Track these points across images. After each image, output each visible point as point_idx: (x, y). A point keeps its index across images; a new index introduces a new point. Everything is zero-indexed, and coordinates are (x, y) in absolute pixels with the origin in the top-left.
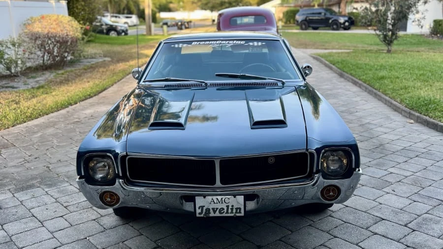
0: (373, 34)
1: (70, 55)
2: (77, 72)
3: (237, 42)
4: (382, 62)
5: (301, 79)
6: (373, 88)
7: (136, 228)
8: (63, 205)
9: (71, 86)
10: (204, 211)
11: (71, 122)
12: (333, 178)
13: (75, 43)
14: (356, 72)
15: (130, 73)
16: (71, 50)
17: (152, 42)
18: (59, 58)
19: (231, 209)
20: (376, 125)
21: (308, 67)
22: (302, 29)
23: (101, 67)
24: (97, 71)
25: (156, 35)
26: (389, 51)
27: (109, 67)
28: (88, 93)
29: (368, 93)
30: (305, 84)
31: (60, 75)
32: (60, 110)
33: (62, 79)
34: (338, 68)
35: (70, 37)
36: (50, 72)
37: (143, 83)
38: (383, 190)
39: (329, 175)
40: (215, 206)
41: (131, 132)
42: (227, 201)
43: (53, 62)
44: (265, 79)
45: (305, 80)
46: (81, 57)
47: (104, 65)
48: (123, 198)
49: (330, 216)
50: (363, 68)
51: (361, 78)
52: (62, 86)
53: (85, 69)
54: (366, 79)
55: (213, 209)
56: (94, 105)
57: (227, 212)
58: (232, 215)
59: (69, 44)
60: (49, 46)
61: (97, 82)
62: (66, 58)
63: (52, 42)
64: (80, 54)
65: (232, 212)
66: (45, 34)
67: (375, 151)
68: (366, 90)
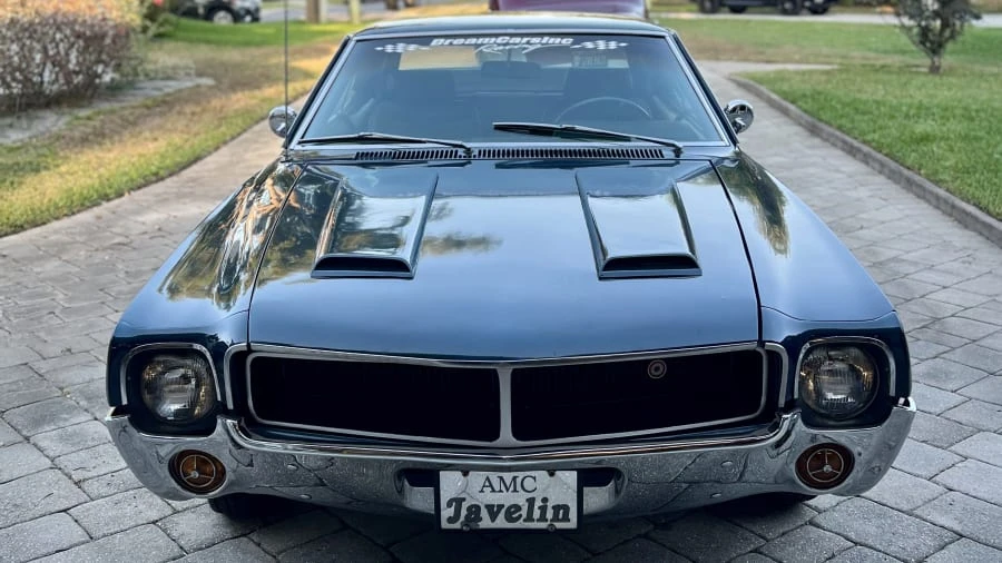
0: (895, 26)
1: (109, 70)
2: (126, 112)
3: (552, 40)
4: (919, 96)
5: (726, 141)
6: (902, 165)
7: (269, 549)
8: (70, 478)
9: (110, 151)
10: (464, 512)
11: (107, 244)
12: (831, 423)
13: (124, 40)
14: (853, 121)
15: (263, 119)
16: (112, 58)
17: (320, 39)
18: (81, 77)
19: (539, 508)
20: (915, 264)
21: (743, 108)
22: (703, 10)
23: (186, 102)
24: (179, 113)
25: (330, 22)
26: (934, 70)
27: (209, 102)
28: (154, 169)
29: (889, 178)
30: (735, 153)
31: (81, 122)
32: (79, 211)
33: (89, 130)
34: (806, 111)
35: (111, 23)
36: (57, 113)
37: (299, 147)
38: (953, 448)
39: (822, 415)
40: (495, 499)
41: (262, 282)
42: (529, 484)
43: (65, 88)
44: (627, 139)
45: (734, 142)
46: (137, 75)
47: (196, 95)
48: (234, 471)
49: (811, 523)
50: (871, 113)
51: (869, 137)
52: (85, 149)
53: (148, 107)
54: (883, 140)
55: (489, 507)
56: (166, 200)
57: (530, 518)
58: (543, 525)
59: (108, 41)
60: (57, 46)
61: (177, 139)
62: (99, 76)
63: (66, 36)
64: (135, 69)
65: (543, 518)
66: (46, 16)
67: (920, 336)
68: (882, 169)
